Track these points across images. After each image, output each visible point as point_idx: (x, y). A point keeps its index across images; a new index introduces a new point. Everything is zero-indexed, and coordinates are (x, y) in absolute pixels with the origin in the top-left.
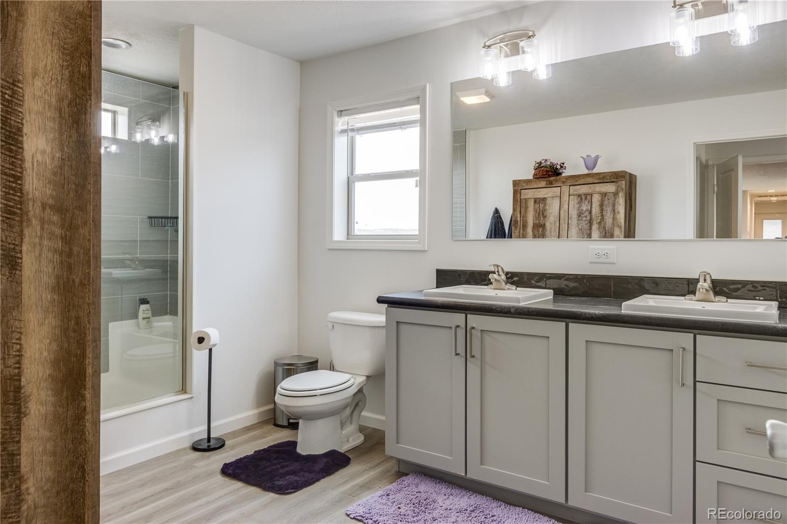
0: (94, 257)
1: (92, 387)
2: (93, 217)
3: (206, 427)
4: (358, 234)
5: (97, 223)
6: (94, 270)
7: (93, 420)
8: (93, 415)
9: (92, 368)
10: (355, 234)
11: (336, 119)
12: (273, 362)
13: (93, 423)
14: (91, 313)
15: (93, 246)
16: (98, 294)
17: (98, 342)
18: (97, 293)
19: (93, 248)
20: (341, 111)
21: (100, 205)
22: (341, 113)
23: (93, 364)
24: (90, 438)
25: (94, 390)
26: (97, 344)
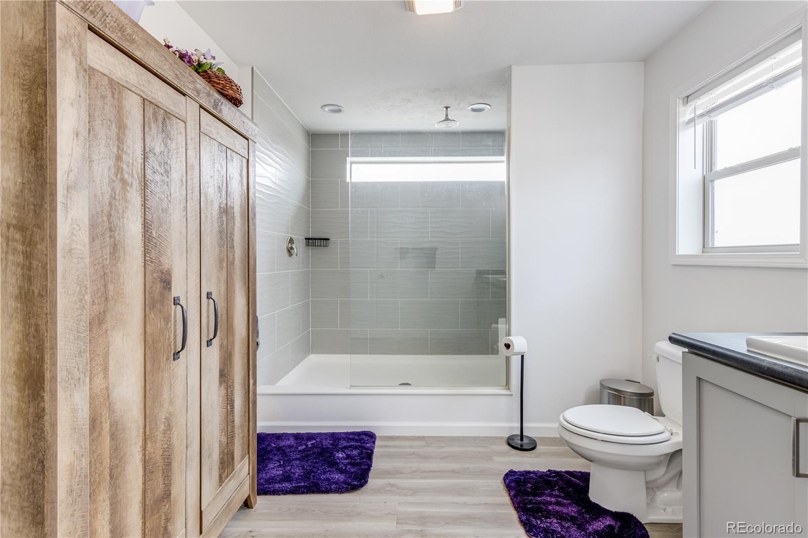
0: (51, 271)
1: (50, 391)
2: (50, 233)
3: (519, 425)
4: (719, 246)
5: (53, 239)
6: (51, 282)
7: (51, 421)
8: (50, 416)
9: (50, 373)
10: (715, 246)
11: (681, 109)
12: (599, 383)
13: (51, 424)
14: (49, 322)
15: (50, 260)
16: (55, 306)
17: (55, 350)
18: (54, 304)
19: (50, 262)
20: (688, 97)
21: (56, 222)
22: (687, 99)
23: (51, 370)
24: (49, 437)
25: (52, 394)
26: (54, 352)
